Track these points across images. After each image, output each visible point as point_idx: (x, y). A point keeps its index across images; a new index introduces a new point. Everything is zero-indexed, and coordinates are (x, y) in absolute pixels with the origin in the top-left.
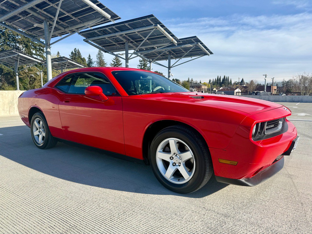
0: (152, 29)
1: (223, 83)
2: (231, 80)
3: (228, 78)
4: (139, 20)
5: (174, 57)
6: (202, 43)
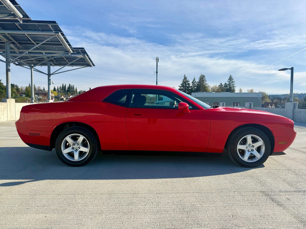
0: (52, 35)
1: (68, 91)
2: (76, 89)
3: (73, 86)
4: (35, 23)
5: (53, 64)
6: (87, 55)
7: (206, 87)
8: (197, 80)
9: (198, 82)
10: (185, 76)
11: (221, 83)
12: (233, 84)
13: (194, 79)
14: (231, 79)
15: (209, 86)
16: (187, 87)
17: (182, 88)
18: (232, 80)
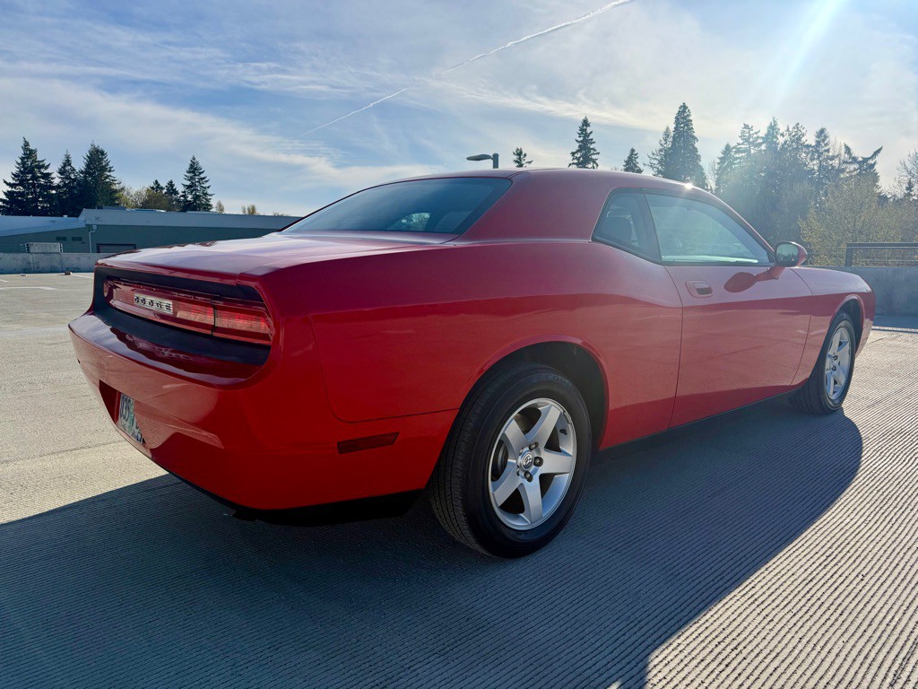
7: (116, 191)
8: (79, 164)
9: (82, 172)
10: (26, 144)
11: (156, 182)
12: (205, 188)
13: (68, 161)
14: (194, 169)
15: (123, 189)
16: (40, 185)
17: (21, 189)
18: (200, 173)
